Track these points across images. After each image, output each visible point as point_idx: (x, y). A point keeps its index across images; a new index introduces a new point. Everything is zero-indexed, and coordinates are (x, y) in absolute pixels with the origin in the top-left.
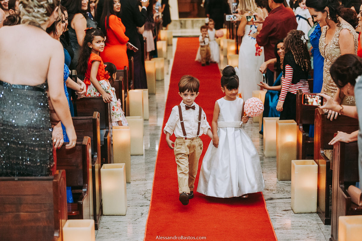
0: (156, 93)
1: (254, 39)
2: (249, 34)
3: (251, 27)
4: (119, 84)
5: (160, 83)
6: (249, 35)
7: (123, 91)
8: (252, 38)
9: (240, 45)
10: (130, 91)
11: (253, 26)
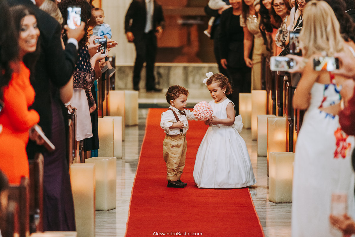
1: (331, 119)
2: (321, 106)
3: (326, 88)
6: (321, 109)
8: (327, 115)
9: (298, 131)
11: (331, 88)
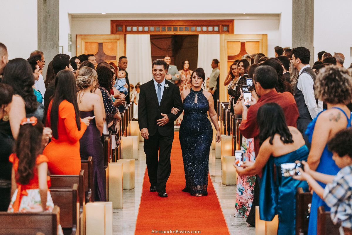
0: (124, 207)
4: (73, 195)
5: (128, 194)
7: (78, 204)
10: (88, 204)
